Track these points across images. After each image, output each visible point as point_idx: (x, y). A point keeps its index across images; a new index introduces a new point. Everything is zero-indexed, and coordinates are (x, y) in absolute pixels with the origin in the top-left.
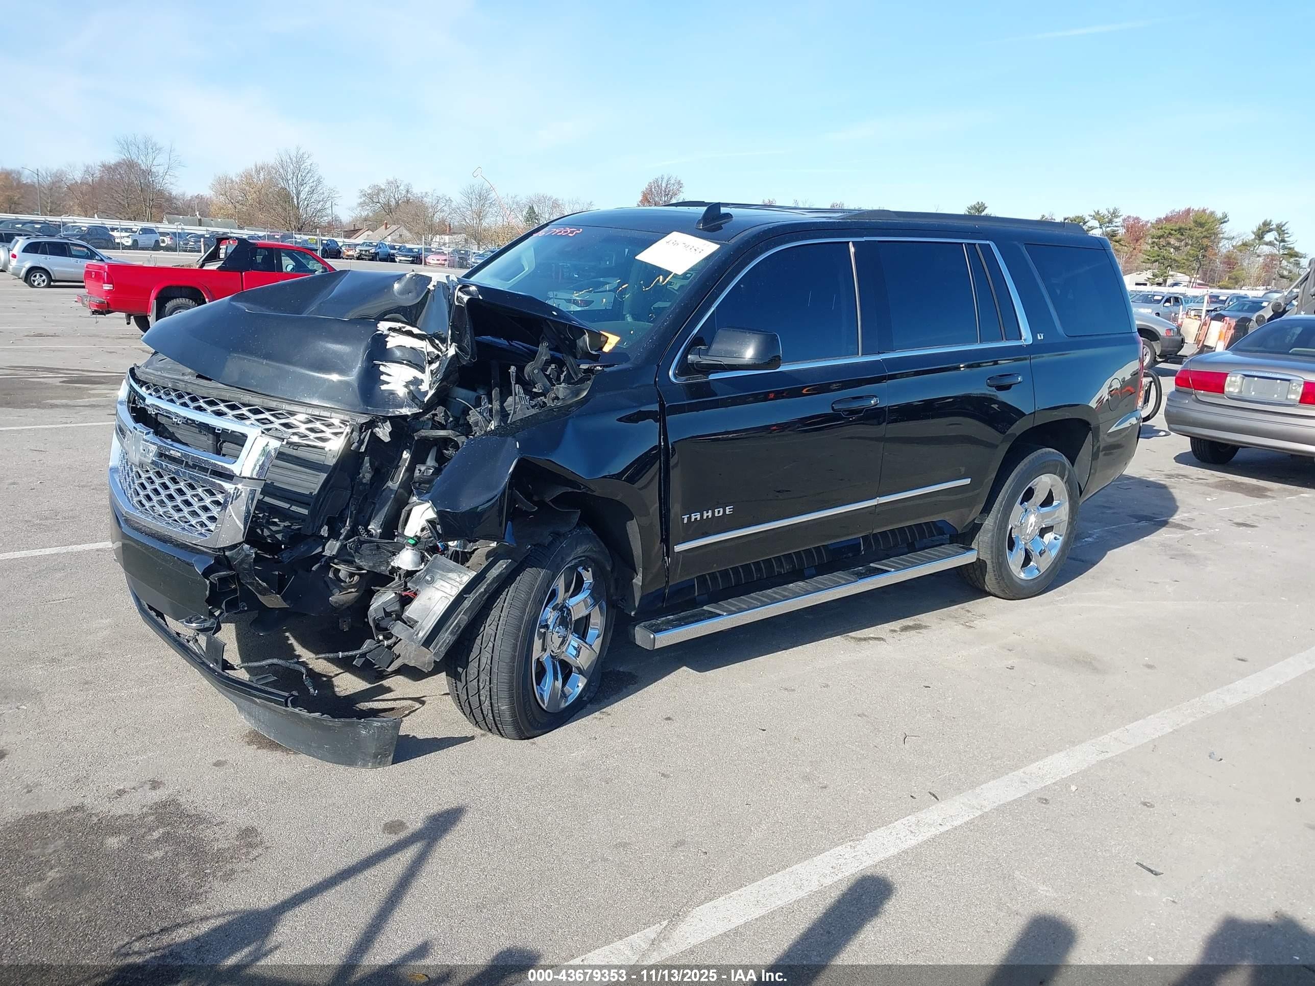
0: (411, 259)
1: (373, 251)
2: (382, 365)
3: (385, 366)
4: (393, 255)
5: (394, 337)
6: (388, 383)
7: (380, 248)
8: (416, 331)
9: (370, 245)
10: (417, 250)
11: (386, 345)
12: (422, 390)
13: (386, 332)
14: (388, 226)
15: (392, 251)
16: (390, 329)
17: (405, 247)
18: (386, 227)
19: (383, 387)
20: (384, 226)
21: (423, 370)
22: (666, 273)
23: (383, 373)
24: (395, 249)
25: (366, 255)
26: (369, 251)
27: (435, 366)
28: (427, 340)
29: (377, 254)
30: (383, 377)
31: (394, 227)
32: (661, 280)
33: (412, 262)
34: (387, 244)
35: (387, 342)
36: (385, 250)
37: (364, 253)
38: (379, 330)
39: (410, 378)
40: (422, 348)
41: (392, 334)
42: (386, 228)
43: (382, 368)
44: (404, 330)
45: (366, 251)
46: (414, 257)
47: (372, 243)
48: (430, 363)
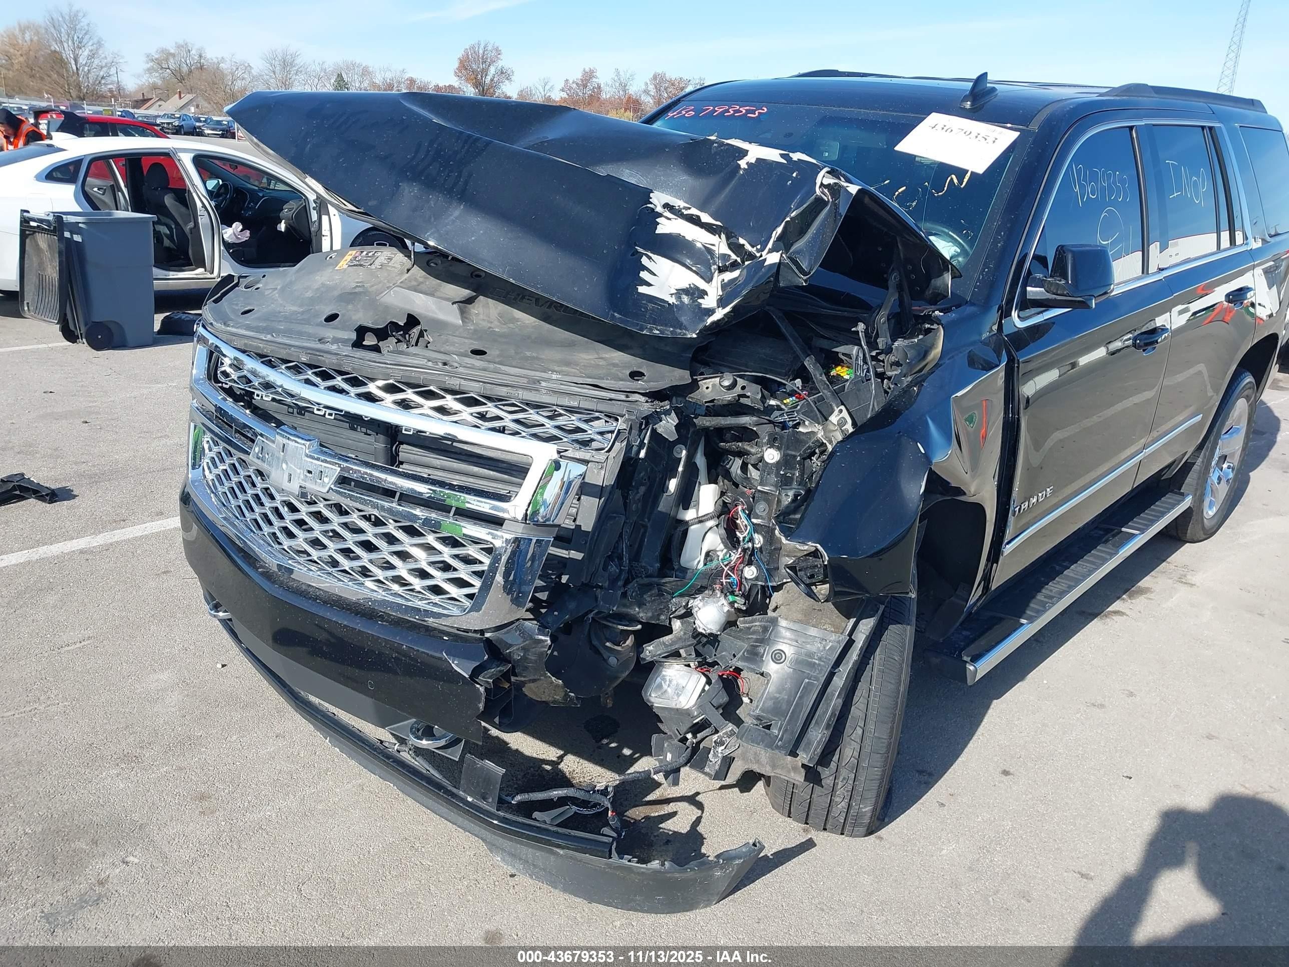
0: (220, 133)
1: (177, 123)
2: (646, 255)
3: (650, 258)
4: (199, 127)
5: (670, 219)
6: (649, 285)
7: (184, 120)
8: (706, 218)
9: (172, 116)
10: (226, 123)
11: (656, 229)
12: (703, 306)
13: (659, 209)
14: (182, 95)
15: (198, 124)
16: (666, 206)
17: (212, 120)
18: (180, 96)
19: (642, 289)
20: (177, 96)
21: (709, 280)
22: (961, 173)
23: (645, 268)
24: (200, 121)
25: (168, 129)
26: (171, 123)
27: (728, 276)
28: (723, 236)
29: (181, 127)
30: (644, 275)
31: (189, 97)
32: (956, 181)
33: (222, 136)
34: (191, 115)
35: (658, 224)
36: (189, 122)
37: (165, 126)
38: (651, 203)
39: (685, 285)
40: (713, 245)
41: (667, 214)
42: (180, 98)
43: (645, 261)
44: (685, 212)
45: (168, 124)
46: (223, 131)
47: (174, 115)
48: (721, 270)
